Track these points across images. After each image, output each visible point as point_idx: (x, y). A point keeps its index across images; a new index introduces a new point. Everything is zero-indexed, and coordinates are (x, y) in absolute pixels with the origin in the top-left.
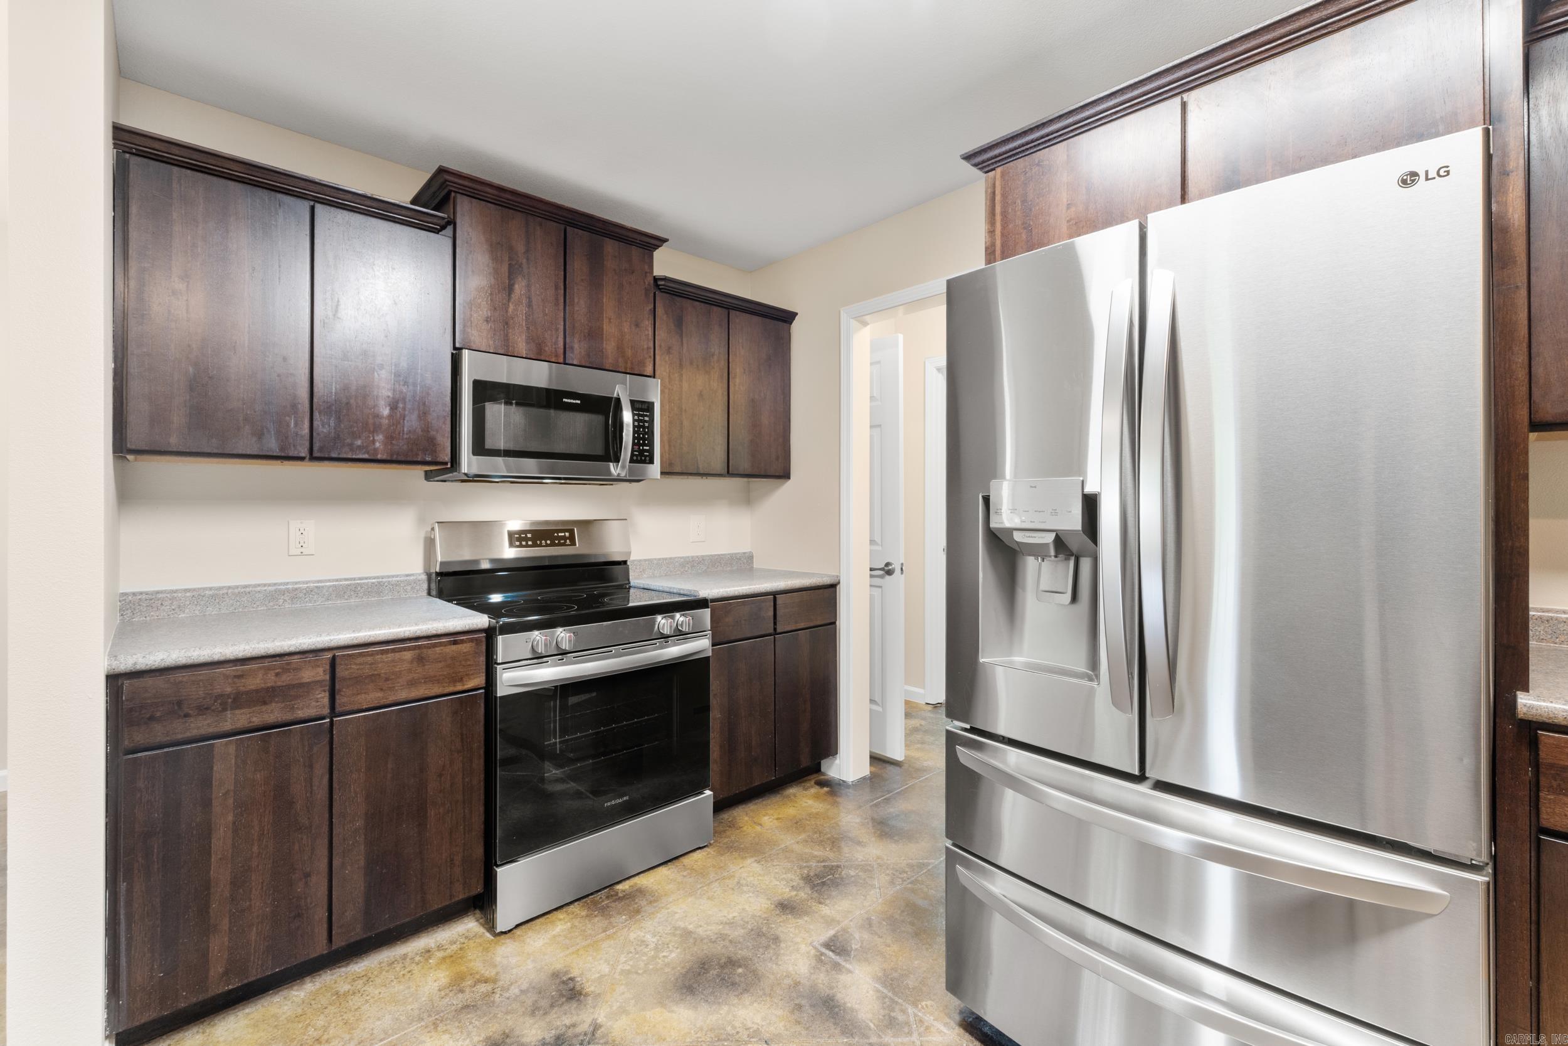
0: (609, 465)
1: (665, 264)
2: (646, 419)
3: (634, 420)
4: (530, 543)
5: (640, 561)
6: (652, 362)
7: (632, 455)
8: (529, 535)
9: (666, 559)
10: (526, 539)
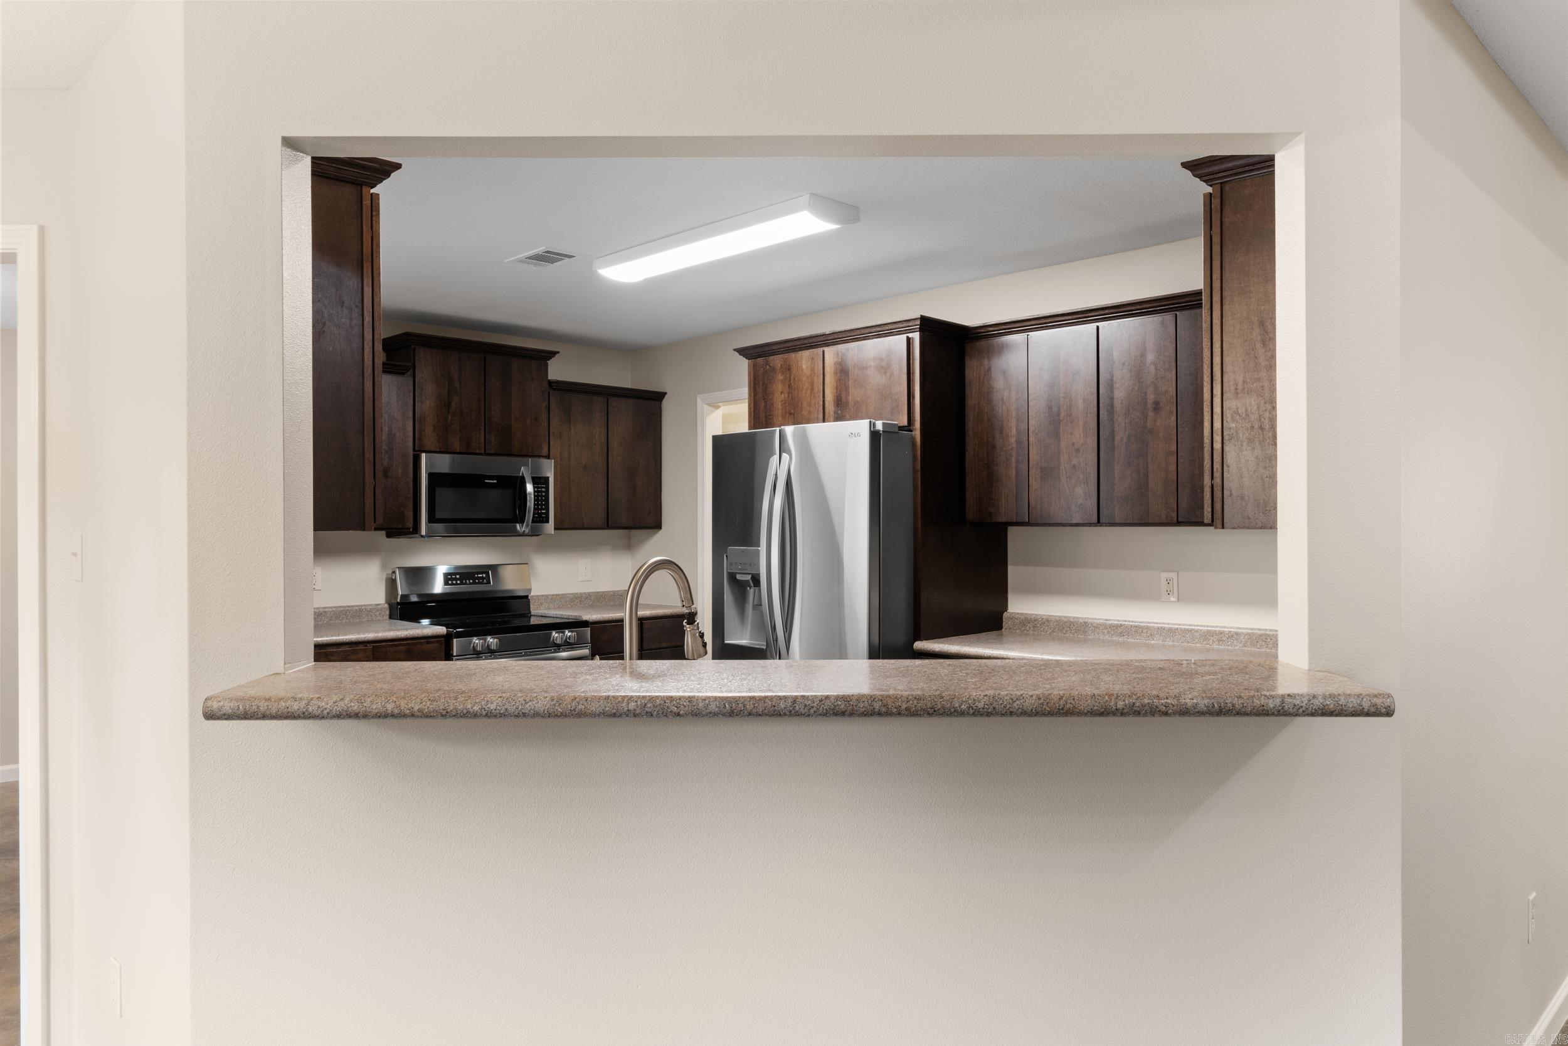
0: (516, 526)
1: (557, 371)
2: (544, 490)
3: (535, 492)
4: (458, 582)
5: (538, 596)
6: (547, 446)
7: (534, 517)
8: (458, 576)
9: (559, 595)
10: (456, 579)
